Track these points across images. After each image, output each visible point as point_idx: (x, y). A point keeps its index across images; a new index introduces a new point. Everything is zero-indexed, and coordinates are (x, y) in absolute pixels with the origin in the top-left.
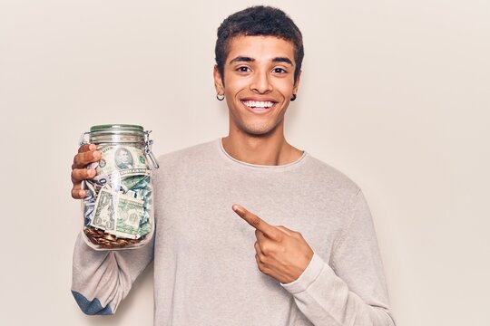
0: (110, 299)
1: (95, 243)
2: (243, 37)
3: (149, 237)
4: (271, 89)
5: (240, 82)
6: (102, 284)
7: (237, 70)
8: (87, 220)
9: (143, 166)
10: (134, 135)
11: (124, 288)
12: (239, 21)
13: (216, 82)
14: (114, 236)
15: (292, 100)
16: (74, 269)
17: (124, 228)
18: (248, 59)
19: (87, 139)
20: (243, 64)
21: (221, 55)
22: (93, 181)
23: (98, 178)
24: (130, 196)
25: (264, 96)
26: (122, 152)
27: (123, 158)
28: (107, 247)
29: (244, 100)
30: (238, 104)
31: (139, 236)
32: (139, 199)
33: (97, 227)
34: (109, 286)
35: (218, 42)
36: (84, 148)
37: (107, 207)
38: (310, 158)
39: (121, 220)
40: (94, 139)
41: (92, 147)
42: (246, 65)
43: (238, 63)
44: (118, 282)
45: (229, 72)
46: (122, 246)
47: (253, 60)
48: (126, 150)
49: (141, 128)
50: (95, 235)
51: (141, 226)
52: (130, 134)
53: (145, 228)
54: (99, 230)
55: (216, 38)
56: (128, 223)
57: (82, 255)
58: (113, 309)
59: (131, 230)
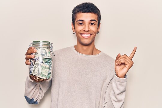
0: (37, 98)
1: (33, 80)
2: (80, 13)
3: (50, 79)
5: (80, 28)
6: (35, 93)
7: (79, 24)
8: (30, 72)
9: (50, 55)
10: (47, 45)
11: (42, 95)
12: (79, 8)
13: (73, 28)
14: (39, 78)
15: (97, 33)
16: (25, 89)
17: (43, 75)
18: (82, 21)
19: (31, 45)
20: (81, 22)
21: (74, 19)
22: (33, 59)
23: (35, 58)
24: (45, 65)
25: (87, 33)
26: (43, 50)
27: (43, 52)
28: (37, 81)
29: (81, 34)
30: (79, 35)
31: (47, 78)
32: (48, 66)
33: (34, 74)
34: (37, 94)
35: (73, 15)
36: (30, 48)
37: (37, 68)
38: (103, 53)
39: (42, 73)
40: (34, 45)
41: (33, 48)
42: (82, 22)
43: (79, 22)
44: (40, 93)
45: (76, 25)
46: (42, 81)
47: (84, 21)
48: (44, 49)
49: (50, 42)
50: (33, 77)
51: (48, 75)
53: (49, 75)
55: (72, 13)
56: (44, 73)
57: (28, 84)
58: (38, 102)
59: (45, 76)
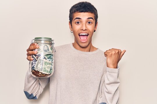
1: (35, 75)
2: (77, 13)
3: (52, 74)
4: (87, 29)
7: (76, 23)
8: (33, 68)
9: (51, 51)
11: (41, 90)
13: (70, 27)
14: (42, 73)
15: (94, 32)
17: (45, 71)
18: (79, 18)
21: (71, 18)
22: (35, 55)
23: (37, 54)
24: (48, 60)
25: (85, 31)
26: (46, 46)
27: (46, 48)
28: (40, 76)
31: (50, 73)
32: (50, 62)
36: (32, 44)
37: (40, 64)
38: (100, 50)
39: (45, 68)
40: (36, 42)
41: (36, 44)
42: (79, 21)
44: (39, 89)
48: (47, 46)
49: (51, 39)
50: (35, 73)
51: (50, 70)
52: (48, 41)
54: (37, 71)
56: (47, 69)
58: (37, 97)
59: (47, 71)
